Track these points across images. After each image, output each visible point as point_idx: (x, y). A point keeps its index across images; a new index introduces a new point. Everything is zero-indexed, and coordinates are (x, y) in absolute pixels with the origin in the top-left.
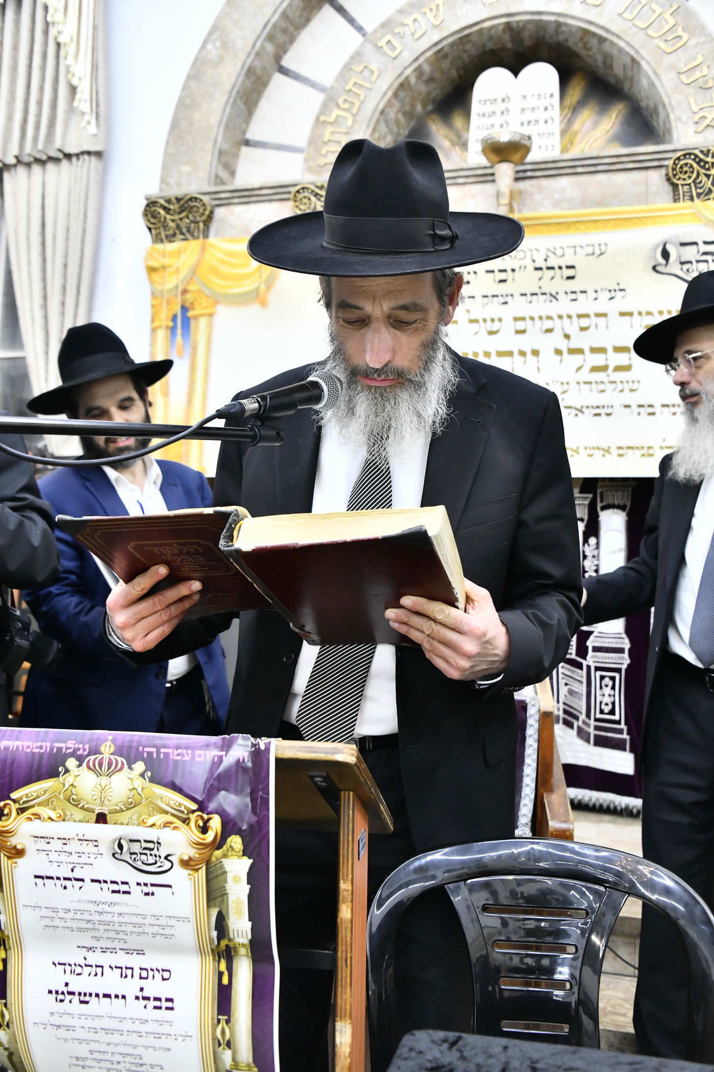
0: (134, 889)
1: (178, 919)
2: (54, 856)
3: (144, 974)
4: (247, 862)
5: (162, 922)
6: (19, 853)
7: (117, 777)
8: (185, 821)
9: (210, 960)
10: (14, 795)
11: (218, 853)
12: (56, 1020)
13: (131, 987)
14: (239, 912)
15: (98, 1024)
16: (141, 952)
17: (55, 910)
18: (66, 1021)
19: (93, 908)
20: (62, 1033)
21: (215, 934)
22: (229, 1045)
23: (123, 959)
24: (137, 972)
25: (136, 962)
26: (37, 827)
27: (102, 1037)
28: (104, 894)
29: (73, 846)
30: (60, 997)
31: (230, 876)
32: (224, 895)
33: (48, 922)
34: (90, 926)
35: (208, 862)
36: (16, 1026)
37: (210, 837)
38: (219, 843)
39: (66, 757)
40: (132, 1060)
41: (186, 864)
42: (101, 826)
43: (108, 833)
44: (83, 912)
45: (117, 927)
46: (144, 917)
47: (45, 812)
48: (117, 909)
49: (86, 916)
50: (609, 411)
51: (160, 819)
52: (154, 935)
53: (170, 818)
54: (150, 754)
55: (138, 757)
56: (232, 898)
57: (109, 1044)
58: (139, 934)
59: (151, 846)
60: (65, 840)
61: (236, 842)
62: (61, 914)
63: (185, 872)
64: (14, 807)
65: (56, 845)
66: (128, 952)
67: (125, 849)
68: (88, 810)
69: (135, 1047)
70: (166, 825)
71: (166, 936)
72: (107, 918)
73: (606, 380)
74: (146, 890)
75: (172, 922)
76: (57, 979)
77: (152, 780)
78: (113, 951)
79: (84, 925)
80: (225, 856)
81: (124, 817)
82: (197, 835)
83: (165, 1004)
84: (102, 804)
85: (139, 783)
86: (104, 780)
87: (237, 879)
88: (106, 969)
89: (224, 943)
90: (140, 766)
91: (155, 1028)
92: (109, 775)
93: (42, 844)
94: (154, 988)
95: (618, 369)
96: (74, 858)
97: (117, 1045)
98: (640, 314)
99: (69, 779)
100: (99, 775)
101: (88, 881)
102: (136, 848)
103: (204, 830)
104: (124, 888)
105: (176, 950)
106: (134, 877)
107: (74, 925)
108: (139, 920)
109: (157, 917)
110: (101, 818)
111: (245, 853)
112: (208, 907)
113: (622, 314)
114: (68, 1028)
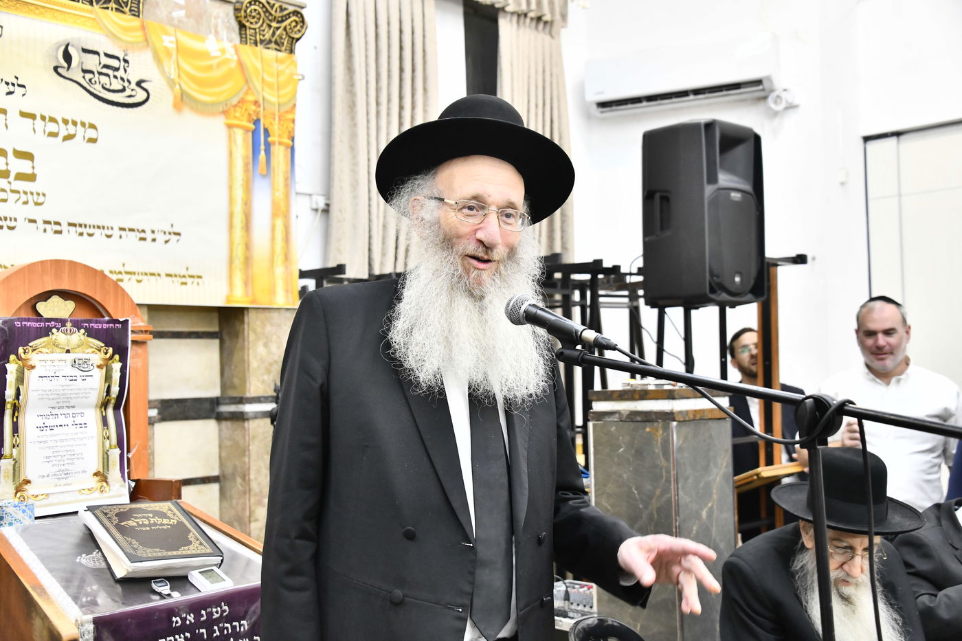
0: (79, 379)
1: (93, 389)
2: (48, 368)
3: (74, 415)
4: (120, 364)
5: (87, 391)
6: (33, 367)
7: (74, 335)
8: (100, 351)
9: (98, 410)
10: (30, 344)
11: (110, 362)
12: (40, 439)
13: (70, 421)
14: (115, 384)
15: (57, 438)
16: (73, 407)
17: (45, 391)
18: (45, 439)
19: (61, 388)
20: (42, 445)
21: (105, 394)
22: (108, 439)
23: (66, 411)
24: (71, 416)
25: (71, 411)
26: (41, 356)
27: (59, 444)
28: (66, 381)
29: (56, 363)
30: (42, 429)
31: (114, 370)
32: (111, 377)
33: (41, 397)
34: (58, 396)
35: (107, 366)
36: (21, 446)
37: (108, 356)
38: (111, 358)
39: (52, 328)
40: (69, 453)
41: (99, 367)
42: (68, 354)
43: (71, 356)
44: (56, 390)
45: (68, 396)
46: (80, 389)
47: (44, 350)
48: (70, 388)
49: (58, 392)
50: (12, 224)
51: (90, 350)
52: (82, 398)
53: (94, 350)
54: (86, 326)
55: (82, 327)
56: (114, 379)
57: (61, 447)
58: (76, 398)
59: (86, 361)
60: (53, 361)
61: (117, 357)
62: (48, 392)
63: (98, 370)
64: (30, 349)
65: (49, 363)
66: (68, 407)
67: (77, 363)
68: (63, 348)
69: (72, 446)
70: (93, 352)
71: (86, 397)
72: (66, 392)
73: (7, 187)
74: (83, 378)
75: (91, 391)
76: (40, 422)
77: (87, 336)
78: (63, 407)
79: (55, 396)
80: (113, 362)
81: (77, 350)
82: (103, 355)
83: (83, 426)
84: (68, 346)
85: (82, 337)
86: (69, 337)
87: (116, 371)
88: (59, 415)
89: (107, 398)
90: (82, 331)
91: (80, 436)
92: (71, 335)
93: (43, 363)
94: (79, 420)
95: (21, 177)
96: (56, 368)
97: (65, 446)
98: (43, 118)
99: (54, 337)
100: (66, 335)
101: (61, 377)
102: (81, 362)
103: (106, 353)
104: (75, 378)
105: (88, 406)
106: (79, 373)
107: (51, 397)
108: (78, 391)
109: (85, 389)
110: (68, 351)
111: (120, 361)
112: (105, 382)
113: (23, 114)
114: (45, 442)
